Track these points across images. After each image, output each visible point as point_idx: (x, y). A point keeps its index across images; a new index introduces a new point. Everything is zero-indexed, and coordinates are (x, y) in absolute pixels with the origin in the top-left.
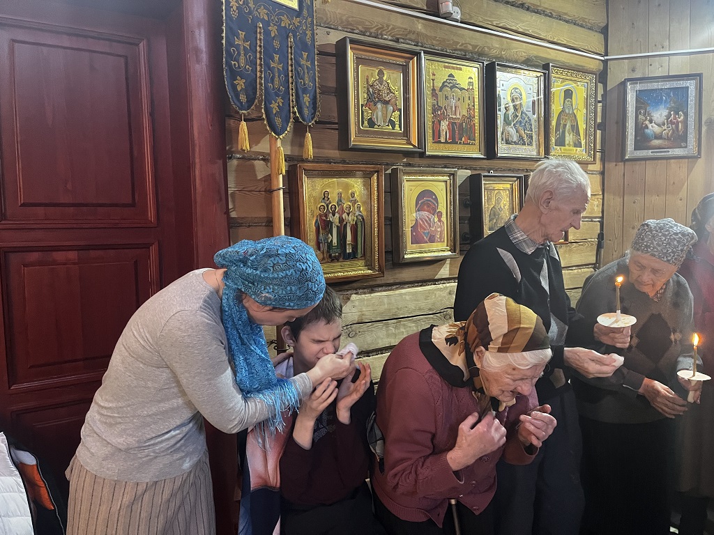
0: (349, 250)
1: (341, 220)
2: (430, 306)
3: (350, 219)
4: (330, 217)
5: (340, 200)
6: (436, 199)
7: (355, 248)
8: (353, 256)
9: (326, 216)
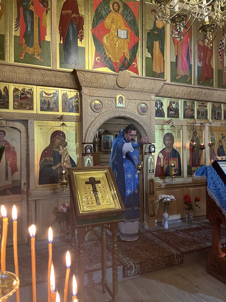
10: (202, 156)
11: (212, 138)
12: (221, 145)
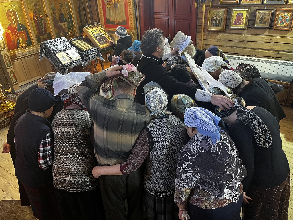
0: (218, 25)
1: (217, 19)
2: (239, 39)
3: (219, 19)
4: (214, 18)
5: (217, 15)
6: (243, 15)
7: (219, 25)
8: (218, 26)
9: (213, 18)
10: (47, 25)
11: (52, 8)
12: (61, 13)
